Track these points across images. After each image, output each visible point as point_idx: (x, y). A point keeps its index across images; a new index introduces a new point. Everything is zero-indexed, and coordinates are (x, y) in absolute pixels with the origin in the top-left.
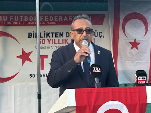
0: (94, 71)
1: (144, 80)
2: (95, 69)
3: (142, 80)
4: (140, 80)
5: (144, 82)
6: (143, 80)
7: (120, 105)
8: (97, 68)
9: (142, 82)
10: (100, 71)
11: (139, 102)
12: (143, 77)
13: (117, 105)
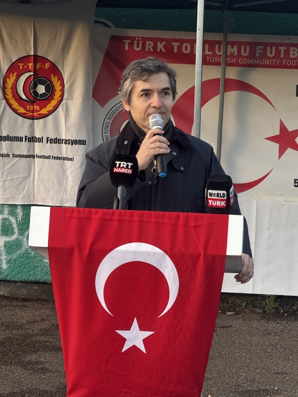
0: (115, 170)
1: (223, 200)
2: (120, 164)
3: (216, 198)
4: (213, 197)
5: (223, 204)
6: (221, 200)
7: (155, 254)
8: (124, 164)
9: (218, 203)
10: (130, 171)
11: (205, 252)
12: (219, 192)
13: (149, 253)
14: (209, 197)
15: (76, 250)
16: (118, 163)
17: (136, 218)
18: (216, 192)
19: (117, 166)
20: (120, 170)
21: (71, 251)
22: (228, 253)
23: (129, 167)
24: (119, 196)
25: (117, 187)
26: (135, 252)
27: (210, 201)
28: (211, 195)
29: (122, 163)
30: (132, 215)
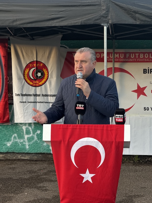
0: (77, 108)
3: (119, 118)
7: (95, 142)
9: (120, 120)
14: (116, 118)
15: (62, 142)
16: (78, 105)
17: (86, 128)
18: (119, 115)
19: (78, 106)
20: (79, 108)
21: (60, 142)
22: (125, 141)
23: (83, 107)
24: (79, 118)
25: (78, 115)
26: (86, 141)
27: (116, 119)
28: (117, 117)
29: (80, 105)
30: (85, 126)
